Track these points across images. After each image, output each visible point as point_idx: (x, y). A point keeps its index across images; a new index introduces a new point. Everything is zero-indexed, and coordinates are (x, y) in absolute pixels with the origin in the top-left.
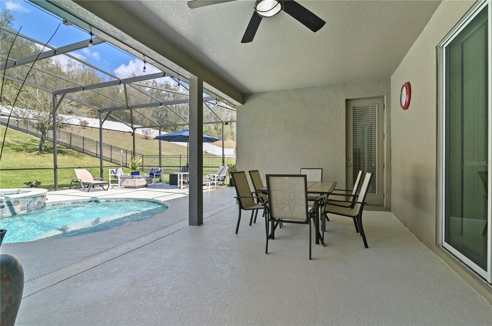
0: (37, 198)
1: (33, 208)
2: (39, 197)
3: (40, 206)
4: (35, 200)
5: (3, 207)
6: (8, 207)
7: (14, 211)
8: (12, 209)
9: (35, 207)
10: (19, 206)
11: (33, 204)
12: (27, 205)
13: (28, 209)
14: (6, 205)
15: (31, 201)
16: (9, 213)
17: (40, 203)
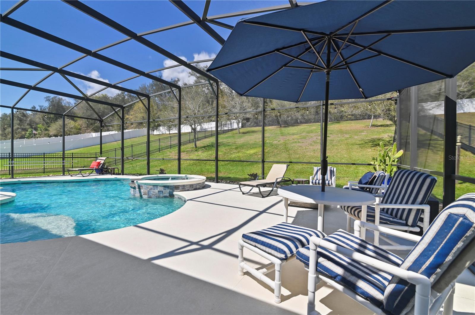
0: (158, 187)
1: (154, 196)
2: (160, 186)
3: (161, 195)
4: (155, 188)
5: (134, 188)
6: (137, 190)
7: (141, 194)
8: (140, 192)
9: (156, 195)
10: (142, 191)
11: (153, 192)
12: (148, 191)
13: (148, 195)
14: (137, 187)
15: (151, 189)
16: (138, 195)
17: (161, 192)
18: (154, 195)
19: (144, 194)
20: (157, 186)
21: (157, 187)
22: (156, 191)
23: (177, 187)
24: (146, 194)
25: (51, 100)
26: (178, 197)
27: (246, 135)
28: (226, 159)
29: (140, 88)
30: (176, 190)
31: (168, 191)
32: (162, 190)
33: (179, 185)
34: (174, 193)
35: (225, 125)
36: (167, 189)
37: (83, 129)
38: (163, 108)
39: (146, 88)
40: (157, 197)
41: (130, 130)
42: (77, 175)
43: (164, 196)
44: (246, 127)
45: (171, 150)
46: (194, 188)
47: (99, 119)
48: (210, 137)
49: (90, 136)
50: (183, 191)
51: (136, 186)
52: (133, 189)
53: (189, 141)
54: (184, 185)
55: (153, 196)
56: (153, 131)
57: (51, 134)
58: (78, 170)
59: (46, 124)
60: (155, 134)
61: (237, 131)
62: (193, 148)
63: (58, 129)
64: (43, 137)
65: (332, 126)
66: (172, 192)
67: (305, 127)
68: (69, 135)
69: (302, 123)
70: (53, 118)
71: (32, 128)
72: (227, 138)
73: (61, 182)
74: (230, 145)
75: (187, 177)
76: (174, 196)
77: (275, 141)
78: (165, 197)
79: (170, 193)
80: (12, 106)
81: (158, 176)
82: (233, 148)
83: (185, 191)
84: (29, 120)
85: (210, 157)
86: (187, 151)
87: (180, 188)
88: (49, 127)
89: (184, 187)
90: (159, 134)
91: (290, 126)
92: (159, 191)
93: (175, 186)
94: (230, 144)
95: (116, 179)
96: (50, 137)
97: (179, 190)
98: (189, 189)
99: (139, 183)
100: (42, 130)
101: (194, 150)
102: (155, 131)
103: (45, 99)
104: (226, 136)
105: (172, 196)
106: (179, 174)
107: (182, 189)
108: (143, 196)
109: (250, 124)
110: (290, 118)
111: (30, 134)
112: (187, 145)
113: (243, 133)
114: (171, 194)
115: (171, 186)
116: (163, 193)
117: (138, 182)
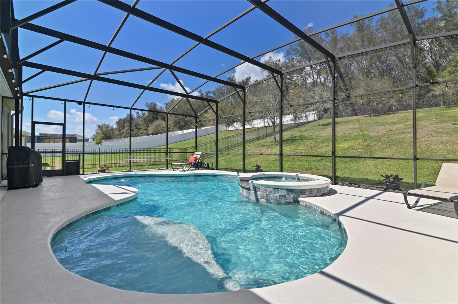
0: (280, 190)
2: (283, 189)
3: (284, 201)
4: (275, 191)
5: (249, 189)
6: (252, 191)
7: (257, 197)
8: (256, 195)
9: (276, 200)
10: (259, 193)
11: (273, 196)
12: (267, 194)
13: (267, 199)
14: (252, 188)
15: (270, 192)
16: (253, 198)
17: (283, 197)
18: (275, 200)
19: (261, 197)
20: (278, 189)
21: (278, 191)
22: (277, 195)
23: (302, 191)
24: (265, 198)
25: (149, 106)
26: (306, 205)
27: (326, 127)
28: (316, 154)
29: (216, 88)
30: (302, 196)
31: (292, 195)
32: (285, 194)
33: (305, 189)
34: (300, 199)
35: (300, 118)
36: (290, 193)
37: (172, 128)
38: (237, 105)
39: (221, 88)
40: (278, 202)
41: (209, 127)
42: (179, 169)
43: (287, 202)
44: (323, 119)
45: (250, 144)
46: (322, 193)
47: (195, 115)
48: (286, 130)
49: (177, 134)
50: (310, 197)
51: (250, 187)
52: (246, 190)
53: (266, 136)
54: (311, 189)
55: (272, 201)
56: (228, 127)
57: (150, 132)
58: (180, 165)
59: (147, 125)
60: (229, 130)
61: (316, 123)
62: (272, 142)
63: (155, 129)
64: (144, 136)
65: (449, 111)
66: (297, 198)
67: (406, 114)
68: (162, 133)
69: (399, 110)
70: (151, 120)
71: (137, 128)
72: (306, 131)
73: (168, 176)
74: (314, 139)
75: (298, 176)
76: (299, 202)
77: (372, 133)
78: (289, 203)
79: (294, 199)
80: (130, 107)
81: (264, 174)
82: (320, 142)
83: (313, 197)
84: (135, 122)
85: (294, 151)
86: (267, 145)
87: (307, 192)
88: (148, 127)
89: (311, 192)
90: (233, 129)
91: (383, 114)
92: (280, 196)
93: (301, 190)
94: (313, 137)
95: (213, 175)
96: (149, 135)
97: (306, 196)
98: (316, 194)
99: (256, 184)
100: (144, 130)
101: (275, 144)
102: (230, 127)
103: (146, 106)
104: (304, 129)
105: (296, 202)
106: (281, 172)
107: (309, 194)
108: (261, 200)
109: (329, 115)
110: (380, 106)
111: (136, 133)
112: (265, 139)
113: (324, 125)
114: (296, 199)
115: (295, 190)
116: (285, 198)
117: (253, 183)
